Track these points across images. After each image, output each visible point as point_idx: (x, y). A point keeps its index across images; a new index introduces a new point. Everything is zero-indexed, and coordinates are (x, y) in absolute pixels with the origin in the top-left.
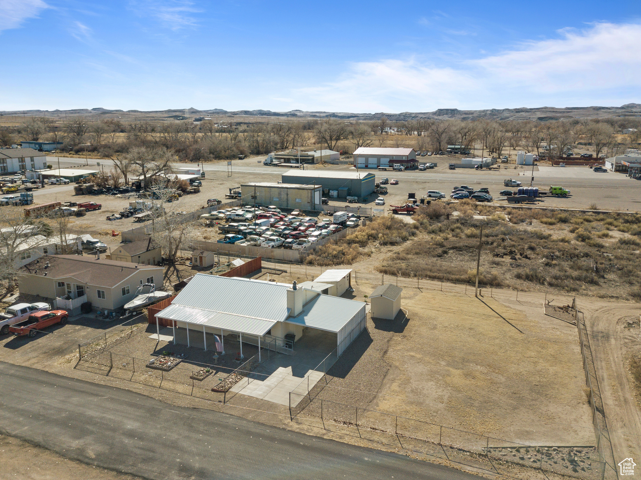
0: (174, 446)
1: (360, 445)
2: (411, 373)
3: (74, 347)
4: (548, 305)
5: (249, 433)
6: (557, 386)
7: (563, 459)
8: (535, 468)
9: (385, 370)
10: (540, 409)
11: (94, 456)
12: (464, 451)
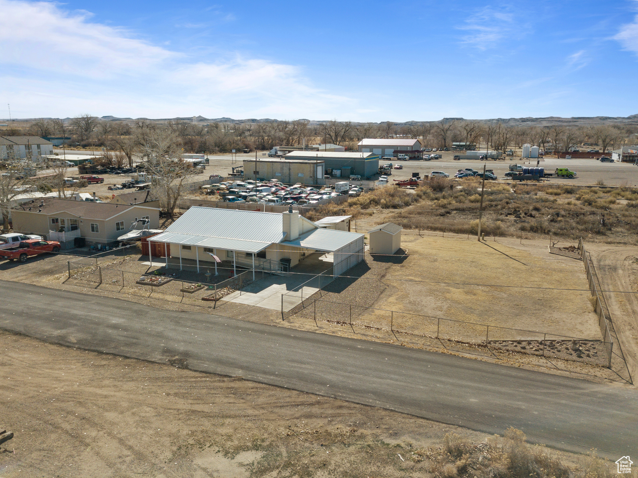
0: (160, 335)
1: (353, 338)
2: (409, 290)
3: (64, 269)
4: (552, 247)
5: (238, 328)
6: (561, 301)
7: (567, 349)
8: (537, 355)
9: (382, 288)
10: (544, 316)
11: (75, 341)
12: (462, 343)
